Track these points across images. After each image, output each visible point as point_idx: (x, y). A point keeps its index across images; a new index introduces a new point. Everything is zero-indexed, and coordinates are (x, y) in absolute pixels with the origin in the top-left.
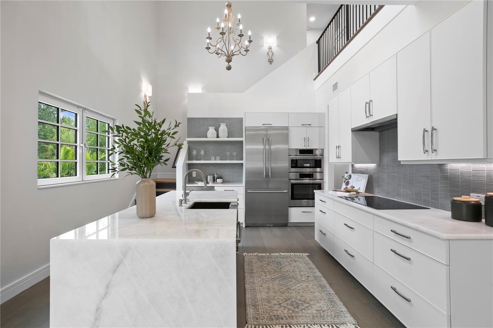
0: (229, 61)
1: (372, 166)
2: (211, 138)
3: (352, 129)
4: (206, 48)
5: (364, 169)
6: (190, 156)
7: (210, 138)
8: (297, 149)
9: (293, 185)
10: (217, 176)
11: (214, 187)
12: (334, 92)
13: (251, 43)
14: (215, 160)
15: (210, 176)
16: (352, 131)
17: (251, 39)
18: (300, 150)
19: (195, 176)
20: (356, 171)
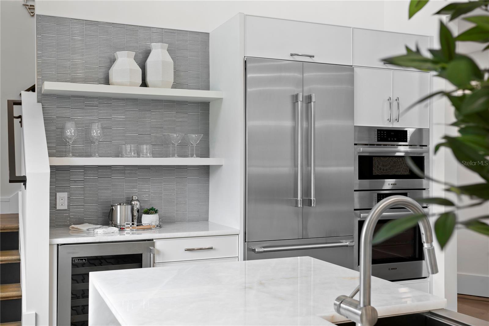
8: (370, 129)
10: (140, 206)
11: (152, 240)
14: (138, 156)
15: (123, 207)
18: (378, 130)
19: (65, 207)
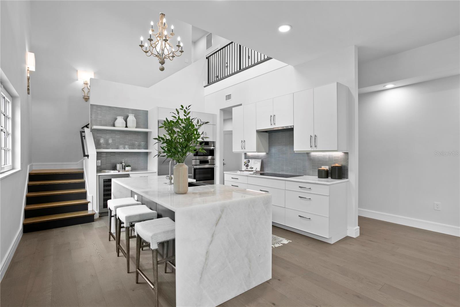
0: (162, 63)
1: (263, 154)
2: (120, 127)
3: (256, 130)
4: (140, 46)
5: (256, 156)
6: (98, 145)
7: (118, 128)
9: (195, 169)
10: (125, 164)
11: (129, 174)
12: (227, 101)
13: (183, 53)
14: (124, 149)
15: (119, 165)
16: (256, 132)
17: (183, 50)
18: (200, 142)
19: (101, 165)
20: (248, 157)
